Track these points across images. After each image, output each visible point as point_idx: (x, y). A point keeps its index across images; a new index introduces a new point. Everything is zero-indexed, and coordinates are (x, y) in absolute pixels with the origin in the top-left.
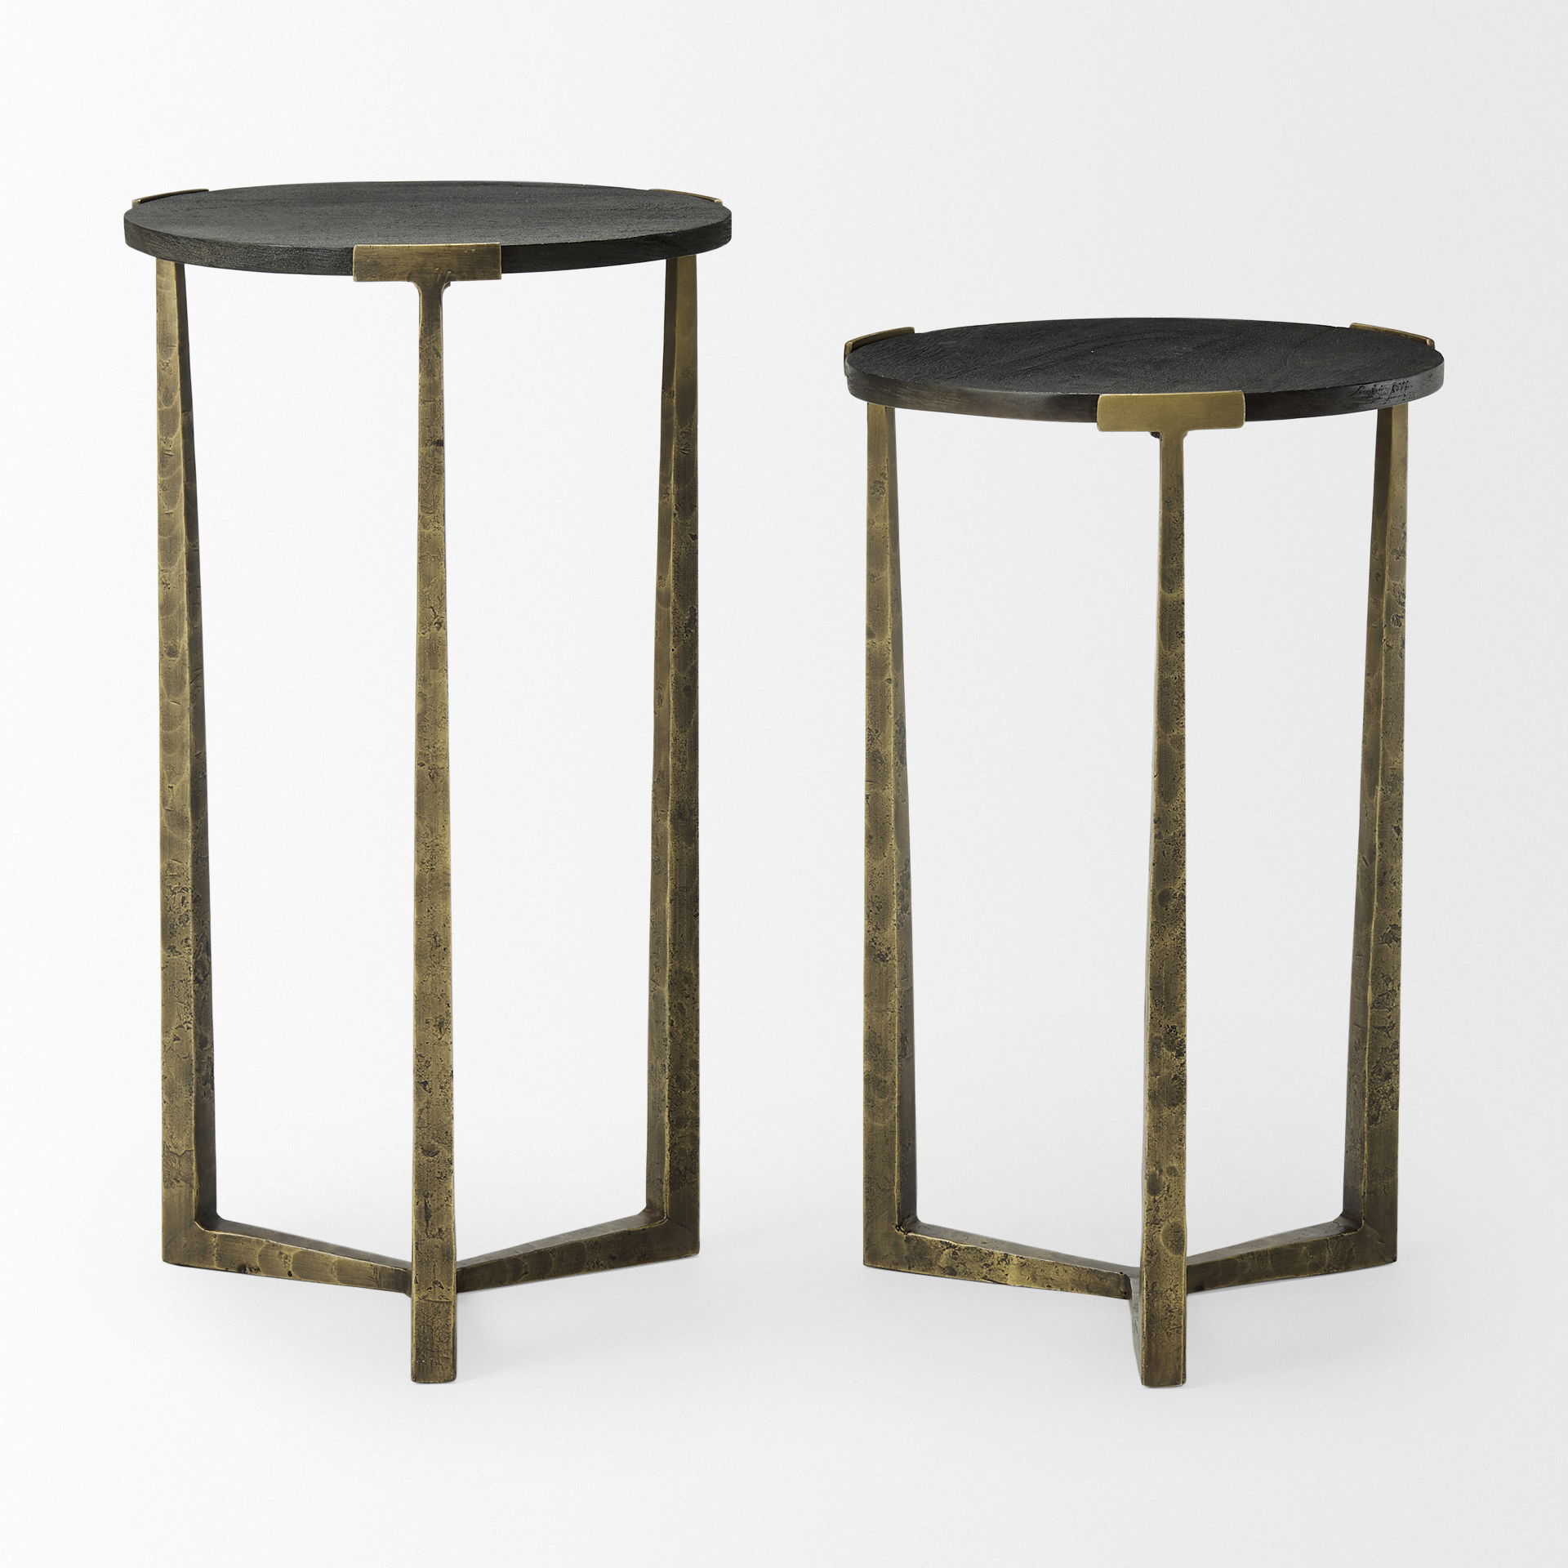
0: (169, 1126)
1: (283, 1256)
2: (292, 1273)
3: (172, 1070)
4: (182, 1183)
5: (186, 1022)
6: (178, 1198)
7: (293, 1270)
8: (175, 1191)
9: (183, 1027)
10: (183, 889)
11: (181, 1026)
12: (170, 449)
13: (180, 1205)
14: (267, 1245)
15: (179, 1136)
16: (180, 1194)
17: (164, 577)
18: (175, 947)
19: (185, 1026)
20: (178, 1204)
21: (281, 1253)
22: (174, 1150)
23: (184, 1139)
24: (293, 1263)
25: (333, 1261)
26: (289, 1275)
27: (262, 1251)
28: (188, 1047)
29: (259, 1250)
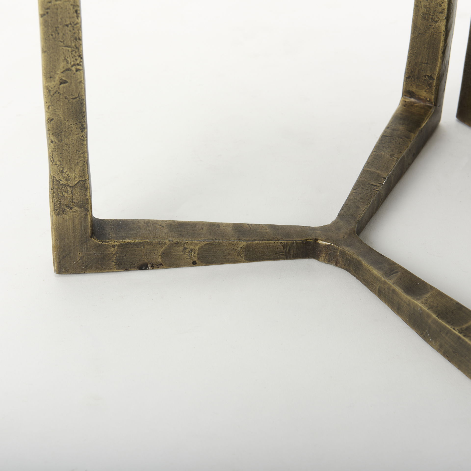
0: (58, 163)
1: (187, 251)
2: (197, 261)
3: (60, 113)
4: (76, 209)
5: (74, 65)
7: (198, 259)
8: (69, 215)
9: (71, 70)
11: (68, 70)
13: (74, 227)
14: (170, 244)
15: (71, 169)
16: (74, 217)
19: (74, 69)
20: (71, 226)
21: (185, 249)
22: (65, 183)
23: (77, 171)
24: (198, 254)
25: (240, 246)
26: (194, 264)
27: (165, 249)
28: (77, 88)
29: (161, 250)
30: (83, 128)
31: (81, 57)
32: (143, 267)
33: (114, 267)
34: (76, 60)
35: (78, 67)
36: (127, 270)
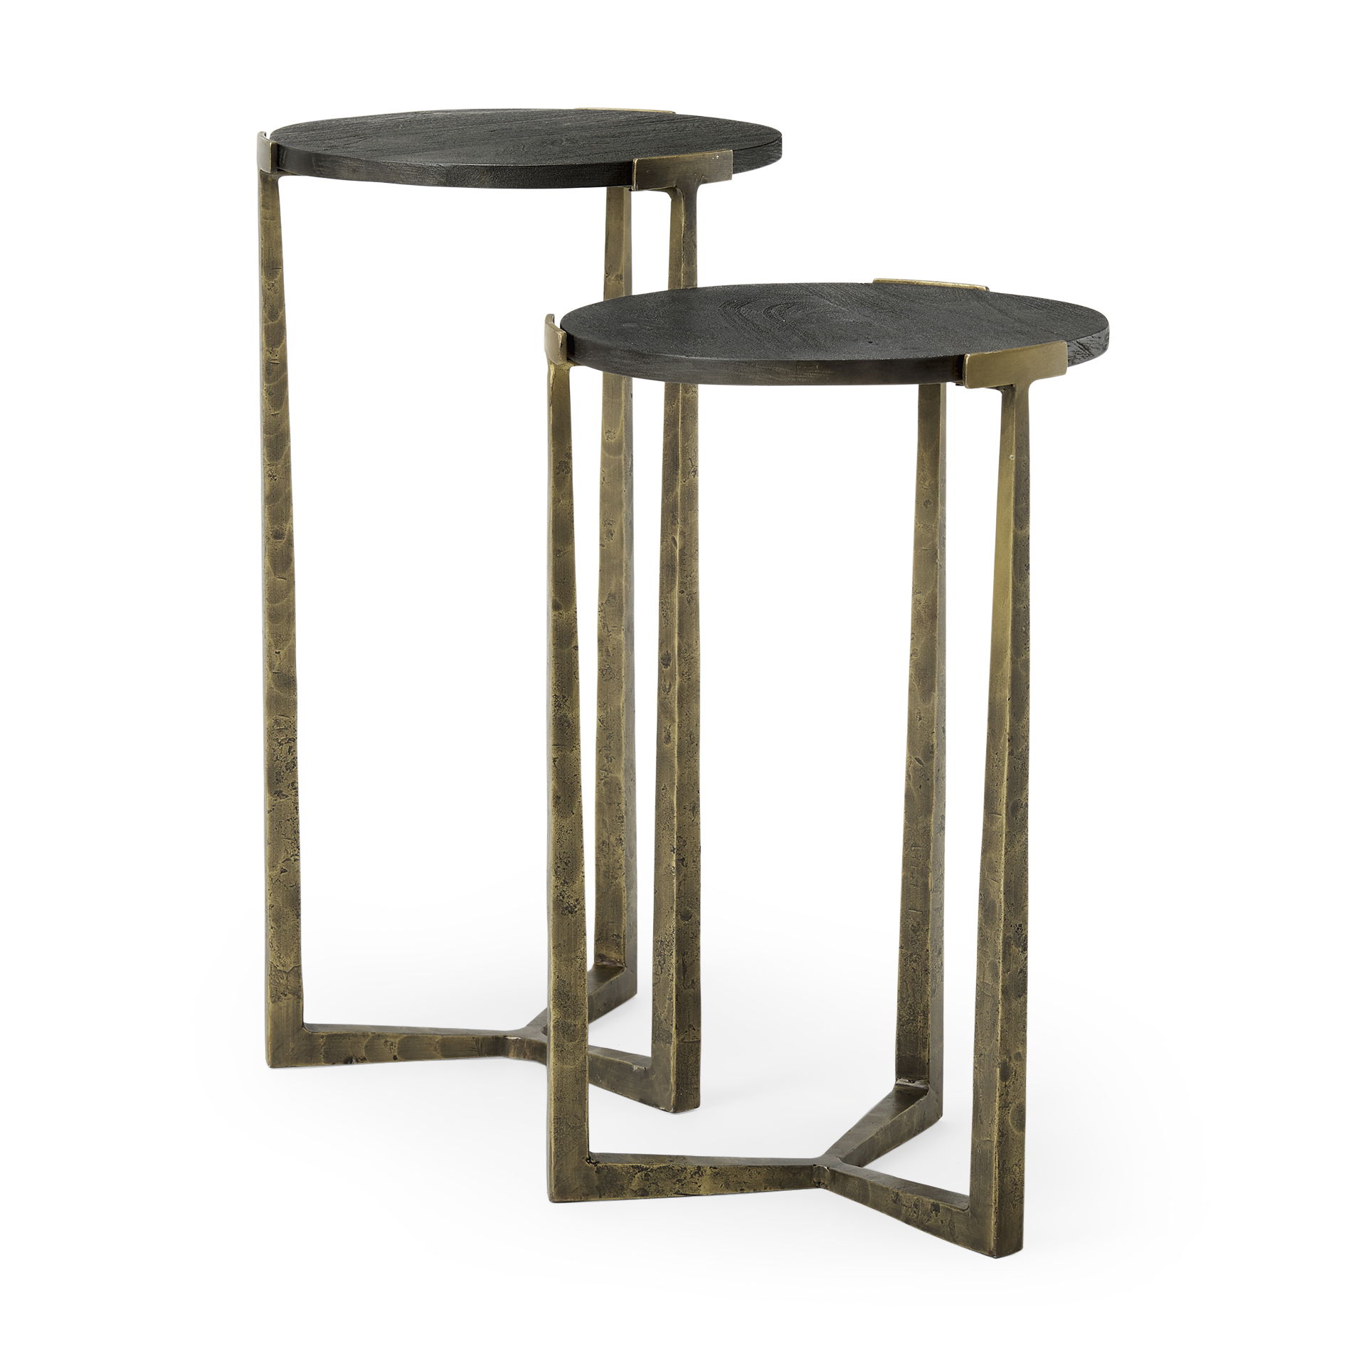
0: (276, 948)
1: (389, 1044)
2: (398, 1058)
3: (279, 899)
4: (290, 996)
6: (285, 1009)
7: (399, 1053)
8: (283, 1003)
9: (290, 860)
10: (290, 740)
11: (287, 860)
12: (276, 358)
13: (287, 1015)
14: (373, 1037)
15: (287, 955)
16: (288, 1006)
17: (271, 470)
18: (281, 792)
19: (292, 858)
20: (285, 1015)
21: (386, 1042)
22: (282, 968)
23: (292, 957)
24: (398, 1048)
25: (437, 1040)
26: (395, 1059)
27: (368, 1043)
28: (295, 876)
29: (365, 1042)
30: (298, 915)
31: (298, 848)
32: (348, 1061)
33: (322, 1059)
34: (295, 851)
35: (296, 857)
36: (334, 1064)
